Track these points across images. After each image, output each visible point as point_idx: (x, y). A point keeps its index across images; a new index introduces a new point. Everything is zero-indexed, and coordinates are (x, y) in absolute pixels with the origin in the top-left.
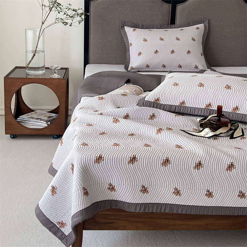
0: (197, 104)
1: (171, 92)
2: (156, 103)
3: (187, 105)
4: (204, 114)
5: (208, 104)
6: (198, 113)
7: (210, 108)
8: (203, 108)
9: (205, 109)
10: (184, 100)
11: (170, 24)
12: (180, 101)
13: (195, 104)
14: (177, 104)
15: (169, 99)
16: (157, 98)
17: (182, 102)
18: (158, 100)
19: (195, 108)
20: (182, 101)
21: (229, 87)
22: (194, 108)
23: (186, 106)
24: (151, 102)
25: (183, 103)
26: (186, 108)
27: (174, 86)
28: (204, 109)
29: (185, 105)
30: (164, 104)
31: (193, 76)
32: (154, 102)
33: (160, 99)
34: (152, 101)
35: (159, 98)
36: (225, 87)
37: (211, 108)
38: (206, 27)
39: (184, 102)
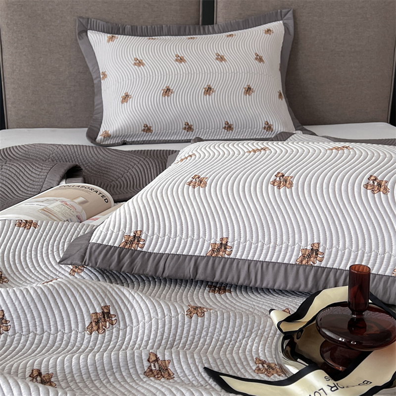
0: (271, 250)
1: (180, 210)
2: (129, 249)
3: (237, 253)
4: (294, 284)
5: (309, 247)
6: (275, 282)
7: (317, 264)
8: (292, 262)
9: (298, 266)
10: (225, 236)
11: (201, 23)
12: (212, 242)
13: (262, 250)
14: (202, 249)
15: (176, 236)
16: (132, 234)
17: (218, 242)
18: (137, 238)
19: (265, 265)
20: (218, 239)
21: (380, 185)
22: (259, 265)
23: (232, 256)
24: (111, 247)
25: (224, 245)
26: (232, 263)
27: (191, 187)
28: (295, 268)
29: (229, 255)
30: (156, 254)
31: (255, 152)
32: (122, 249)
33: (143, 237)
34: (116, 245)
35: (141, 231)
36: (366, 186)
37: (321, 261)
38: (288, 29)
39: (226, 245)
